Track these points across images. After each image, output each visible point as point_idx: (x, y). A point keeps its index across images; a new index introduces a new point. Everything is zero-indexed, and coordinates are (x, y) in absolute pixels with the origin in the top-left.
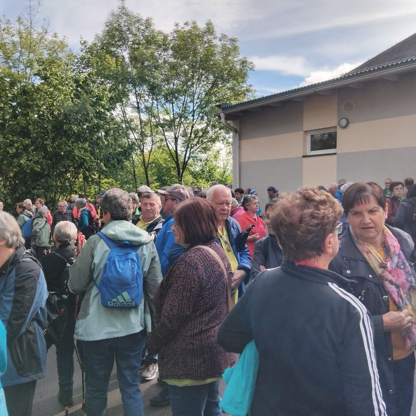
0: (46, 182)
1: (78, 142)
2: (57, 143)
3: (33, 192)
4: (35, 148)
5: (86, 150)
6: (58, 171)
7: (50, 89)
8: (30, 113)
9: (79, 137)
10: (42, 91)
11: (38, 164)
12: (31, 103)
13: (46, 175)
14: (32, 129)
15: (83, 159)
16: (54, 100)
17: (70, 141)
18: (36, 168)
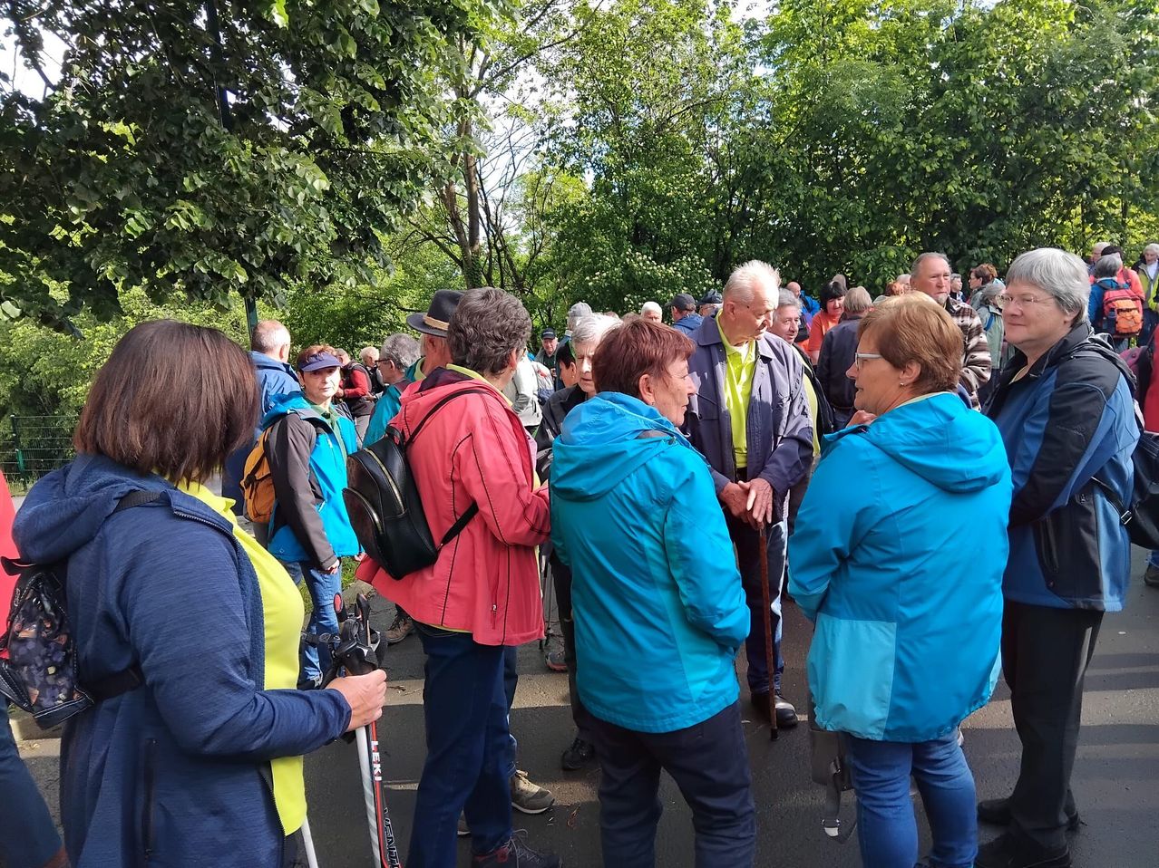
0: (998, 230)
1: (1079, 129)
2: (1028, 137)
3: (970, 252)
4: (975, 157)
5: (1097, 147)
6: (1027, 203)
7: (1020, 14)
8: (972, 78)
9: (1081, 119)
10: (1000, 21)
11: (983, 191)
12: (975, 54)
13: (998, 214)
14: (975, 114)
15: (1090, 168)
16: (1026, 39)
17: (1061, 130)
18: (979, 200)
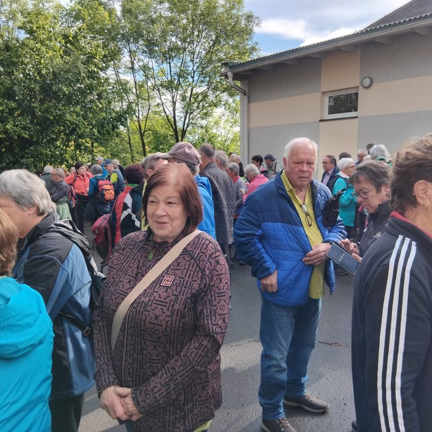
0: (35, 150)
1: (69, 105)
2: (46, 106)
3: (22, 160)
4: (21, 112)
5: (78, 115)
6: (48, 138)
7: (37, 45)
8: (15, 71)
9: (69, 100)
10: (27, 46)
11: (26, 130)
12: (16, 60)
13: (34, 142)
14: (17, 90)
15: (76, 124)
16: (41, 58)
17: (61, 104)
18: (24, 135)
